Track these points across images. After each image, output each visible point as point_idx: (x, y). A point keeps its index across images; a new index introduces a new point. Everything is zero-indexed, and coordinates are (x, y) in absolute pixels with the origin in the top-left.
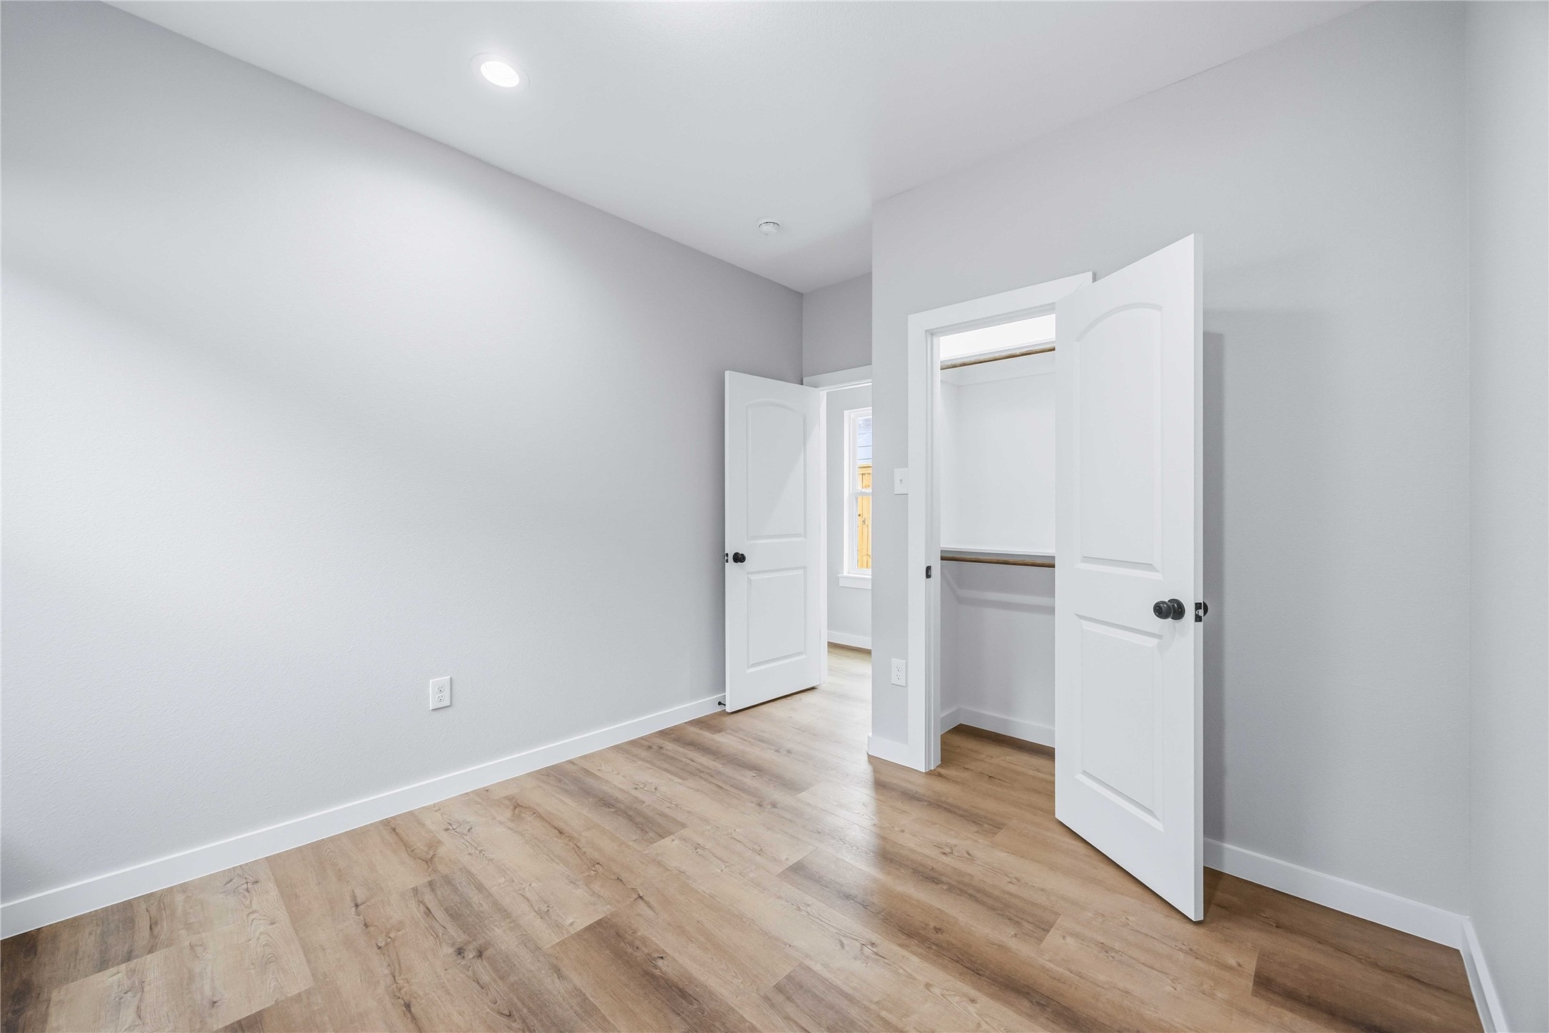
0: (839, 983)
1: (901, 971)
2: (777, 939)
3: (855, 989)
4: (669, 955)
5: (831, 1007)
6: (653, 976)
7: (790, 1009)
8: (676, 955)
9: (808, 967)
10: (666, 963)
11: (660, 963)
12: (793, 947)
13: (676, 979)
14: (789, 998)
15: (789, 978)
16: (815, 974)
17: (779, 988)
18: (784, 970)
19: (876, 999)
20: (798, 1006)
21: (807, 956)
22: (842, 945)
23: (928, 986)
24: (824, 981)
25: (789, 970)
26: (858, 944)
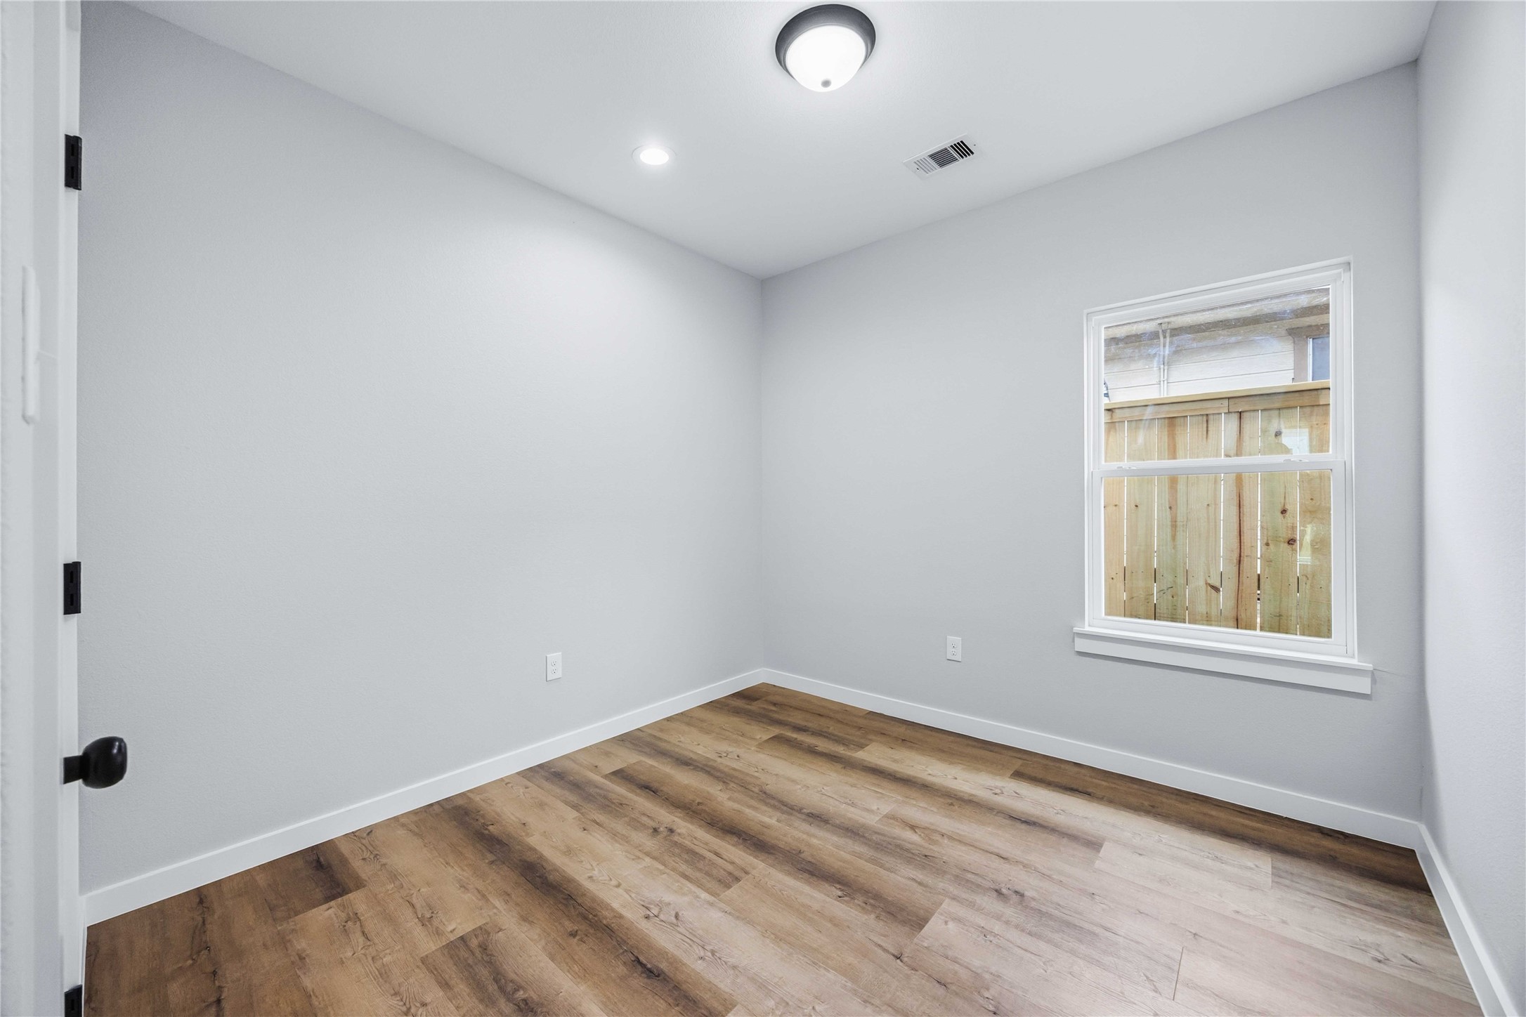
0: (689, 884)
1: (633, 895)
2: (738, 918)
3: (678, 881)
4: (835, 900)
5: (700, 870)
6: (839, 883)
7: (730, 868)
8: (828, 899)
9: (713, 895)
10: (834, 894)
11: (840, 893)
12: (723, 912)
13: (822, 883)
14: (730, 874)
15: (728, 886)
16: (707, 891)
17: (738, 879)
18: (733, 892)
19: (664, 876)
20: (724, 870)
21: (711, 904)
22: (677, 916)
23: (618, 886)
24: (701, 886)
25: (729, 892)
26: (662, 917)
